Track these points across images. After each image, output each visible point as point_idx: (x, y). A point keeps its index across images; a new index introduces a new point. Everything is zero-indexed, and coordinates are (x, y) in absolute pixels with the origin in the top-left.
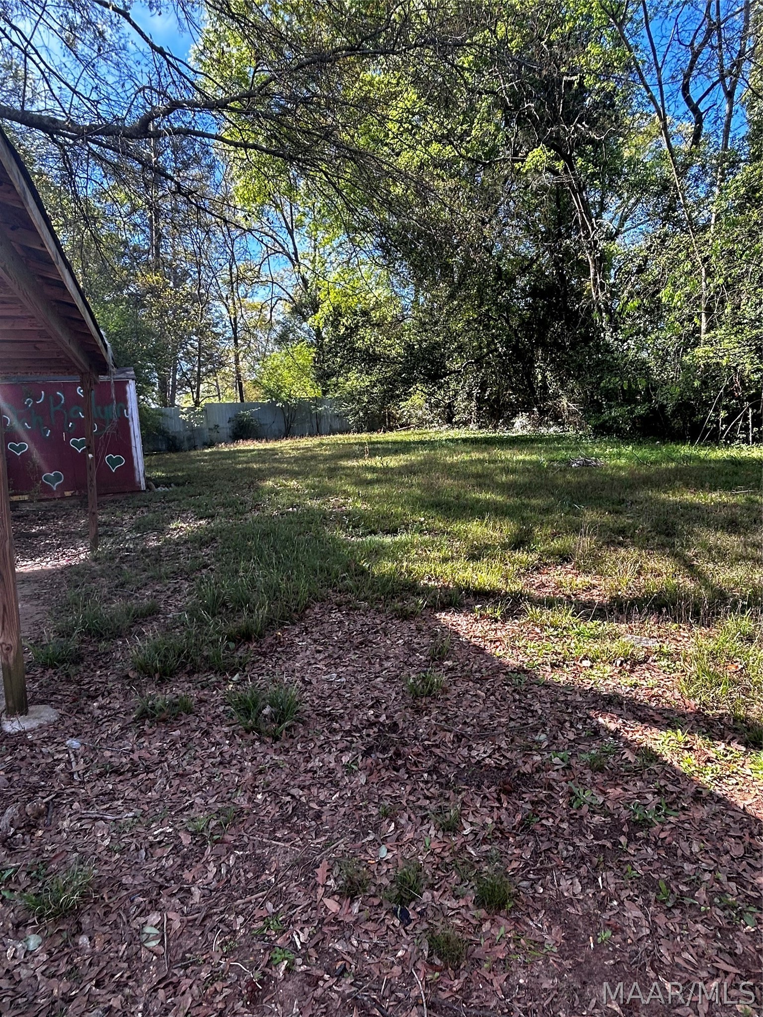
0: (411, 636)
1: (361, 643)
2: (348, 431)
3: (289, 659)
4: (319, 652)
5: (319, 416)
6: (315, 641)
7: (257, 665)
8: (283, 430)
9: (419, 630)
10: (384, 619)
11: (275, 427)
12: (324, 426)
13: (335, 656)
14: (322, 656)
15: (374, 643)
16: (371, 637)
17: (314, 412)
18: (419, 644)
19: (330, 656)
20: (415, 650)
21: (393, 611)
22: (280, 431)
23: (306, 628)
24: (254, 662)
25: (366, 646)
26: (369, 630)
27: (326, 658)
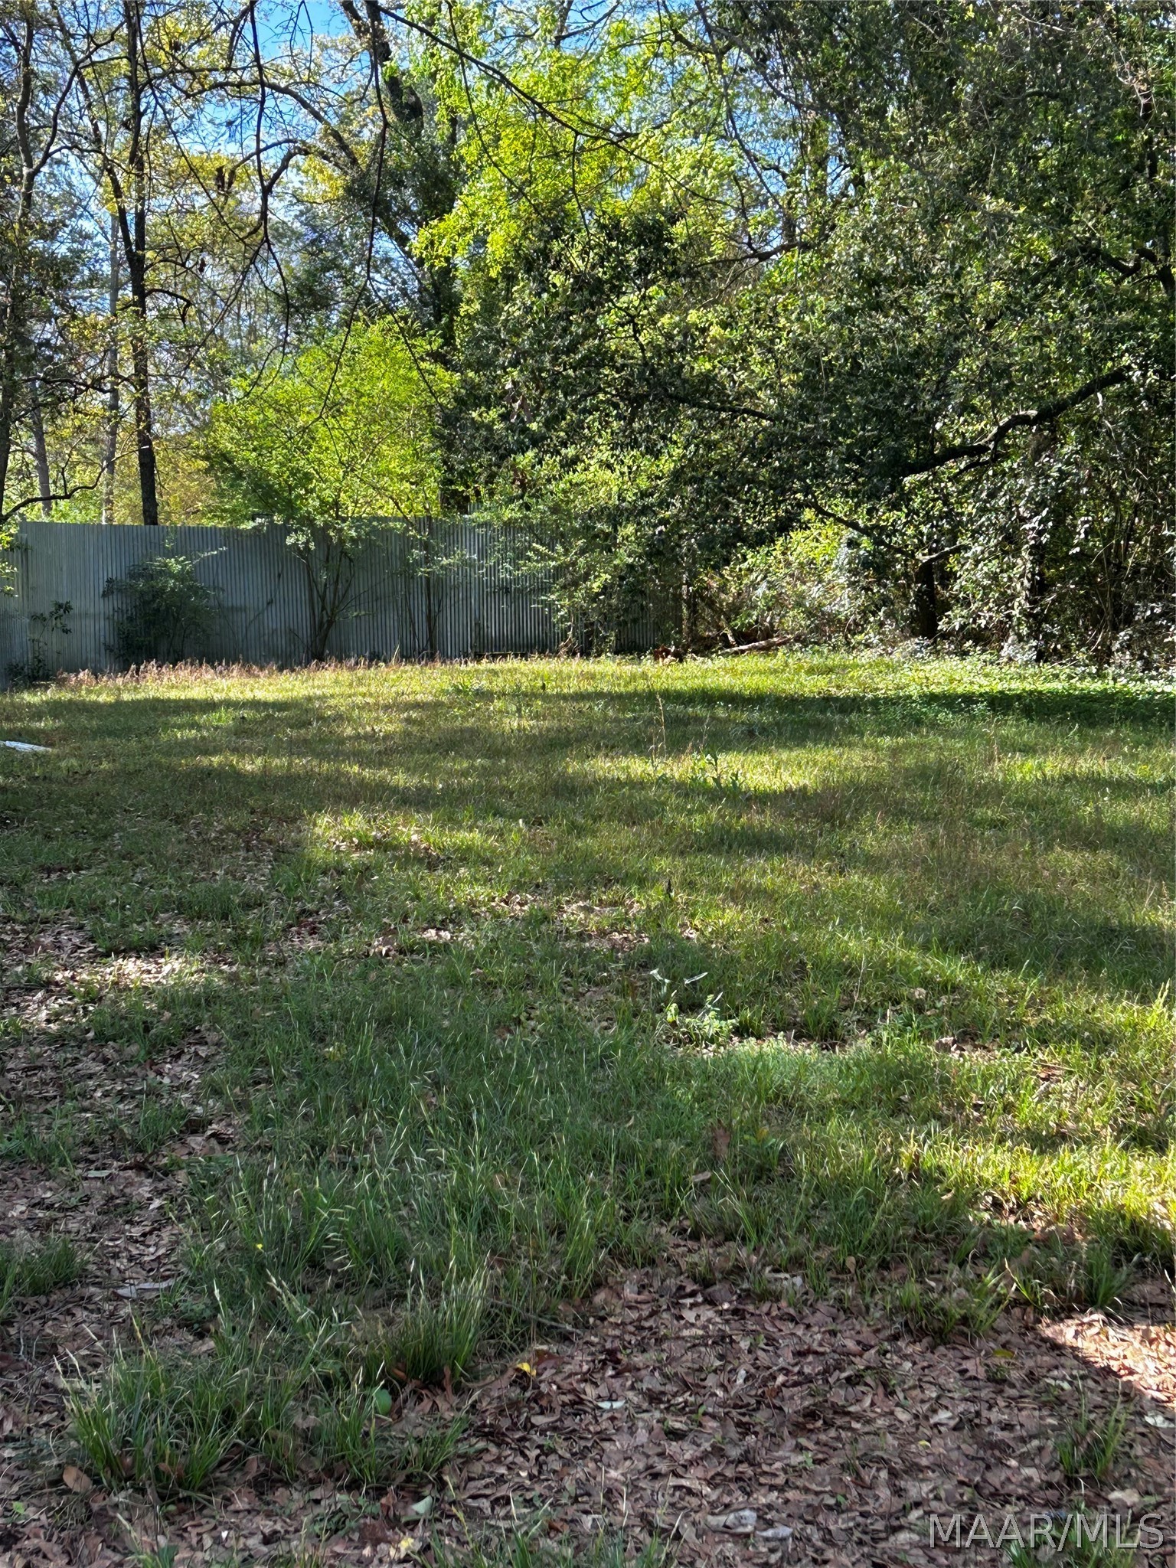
0: (973, 1400)
1: (811, 1414)
2: (545, 646)
3: (582, 1454)
4: (675, 1435)
5: (435, 588)
6: (654, 1398)
7: (477, 1468)
8: (305, 632)
9: (998, 1381)
10: (866, 1334)
11: (273, 620)
12: (454, 624)
13: (734, 1453)
14: (689, 1452)
15: (857, 1417)
16: (838, 1396)
17: (422, 571)
18: (1007, 1427)
19: (718, 1451)
20: (1003, 1447)
21: (896, 1311)
22: (292, 634)
23: (612, 1356)
24: (467, 1459)
25: (828, 1425)
26: (826, 1372)
27: (705, 1456)
